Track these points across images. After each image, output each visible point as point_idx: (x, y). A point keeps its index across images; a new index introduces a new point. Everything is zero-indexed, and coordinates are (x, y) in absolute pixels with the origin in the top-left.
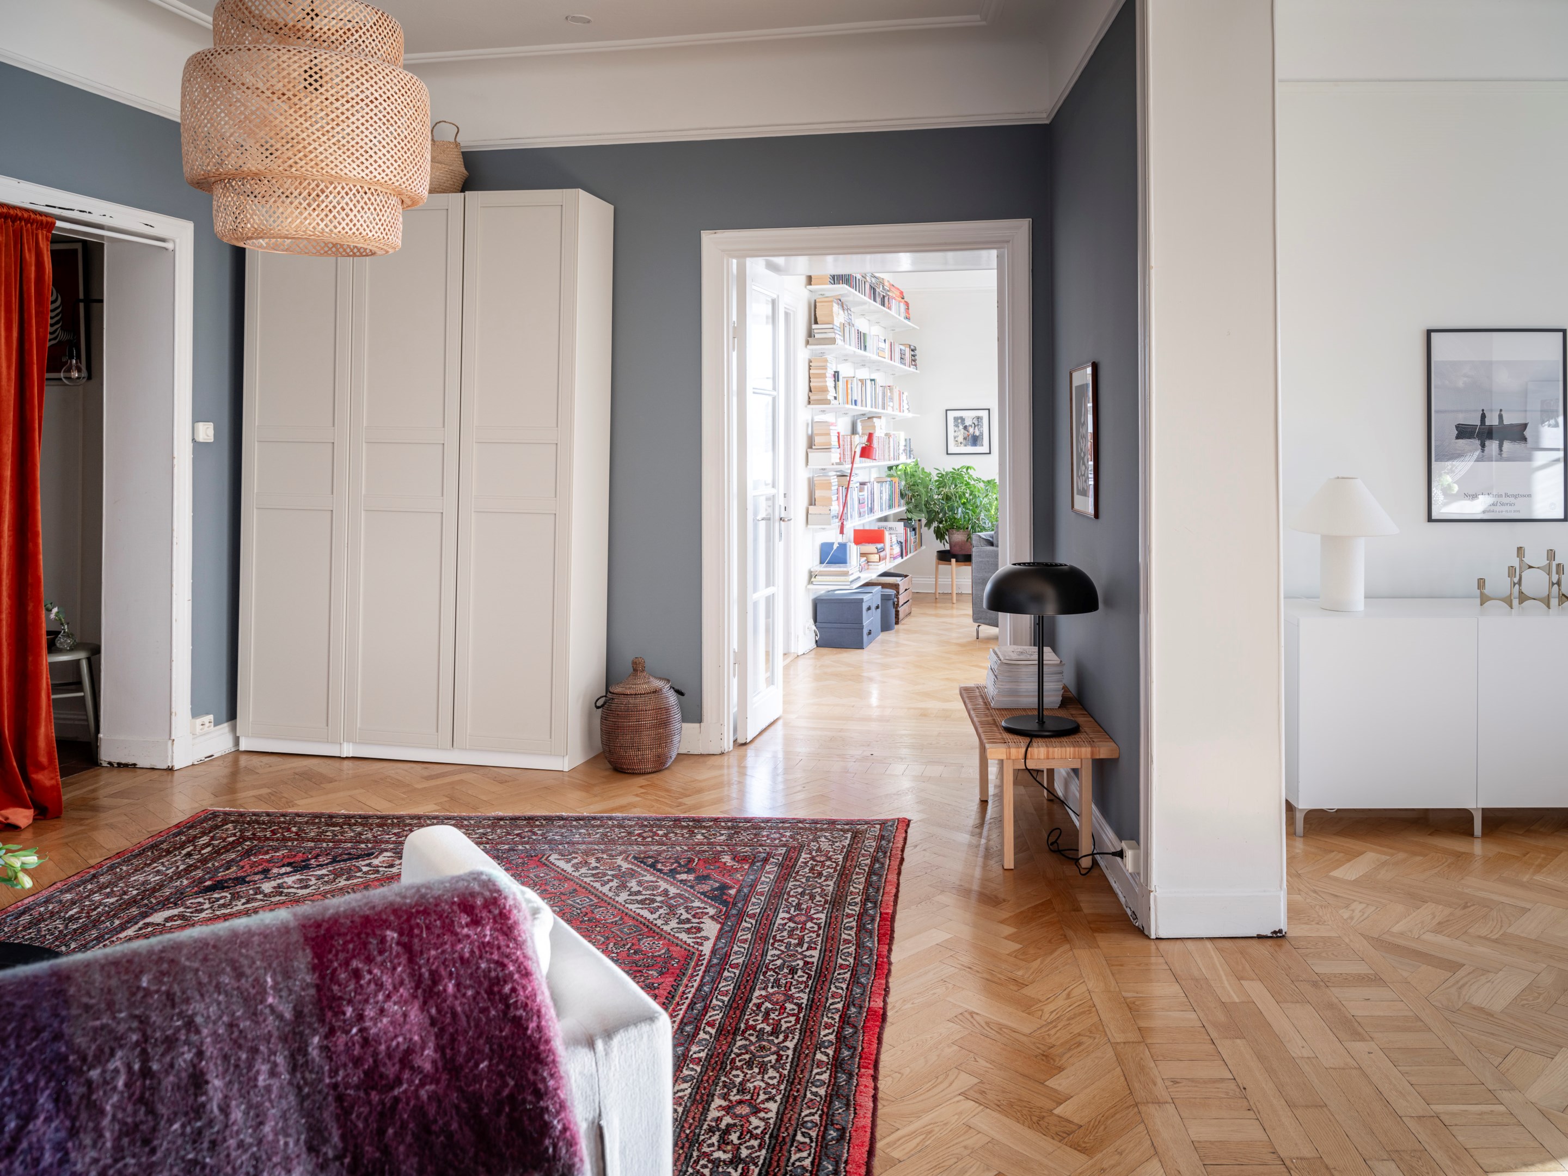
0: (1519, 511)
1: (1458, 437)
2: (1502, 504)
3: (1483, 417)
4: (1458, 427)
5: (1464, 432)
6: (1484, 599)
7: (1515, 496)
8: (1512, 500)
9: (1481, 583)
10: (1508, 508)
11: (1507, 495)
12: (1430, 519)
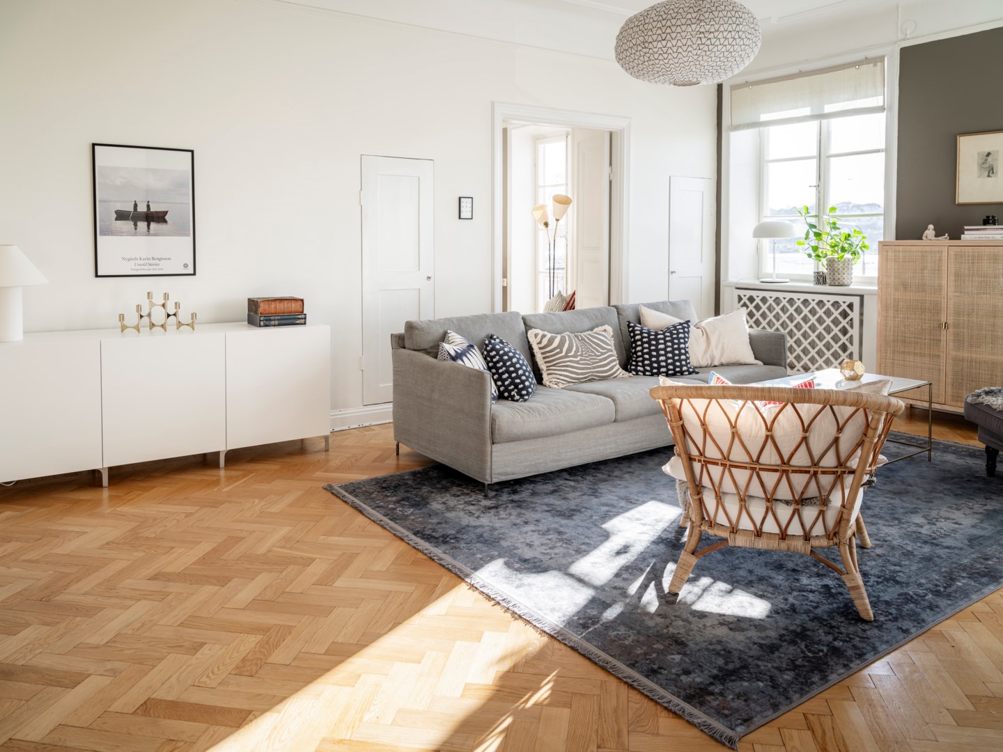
0: (162, 269)
1: (116, 219)
2: (150, 265)
3: (136, 206)
4: (117, 212)
5: (121, 216)
6: (124, 328)
7: (160, 259)
8: (157, 262)
9: (122, 317)
10: (155, 267)
11: (153, 259)
12: (97, 276)
